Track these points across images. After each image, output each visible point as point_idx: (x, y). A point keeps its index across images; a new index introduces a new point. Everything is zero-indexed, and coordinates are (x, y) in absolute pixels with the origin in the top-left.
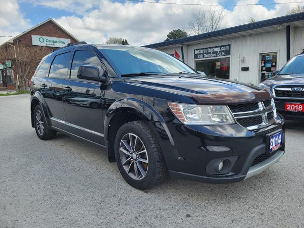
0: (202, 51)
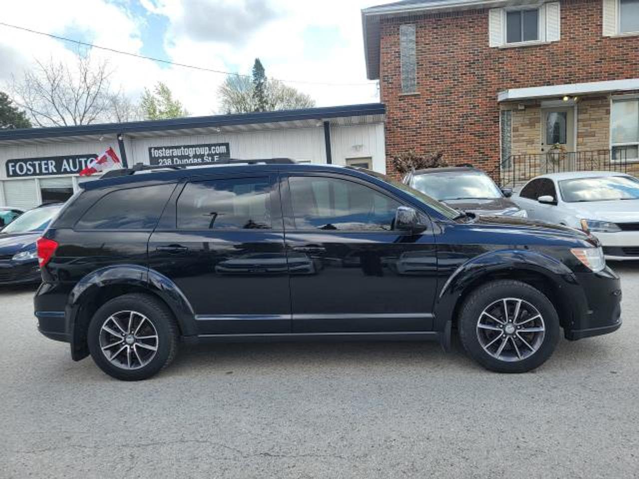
0: (168, 153)
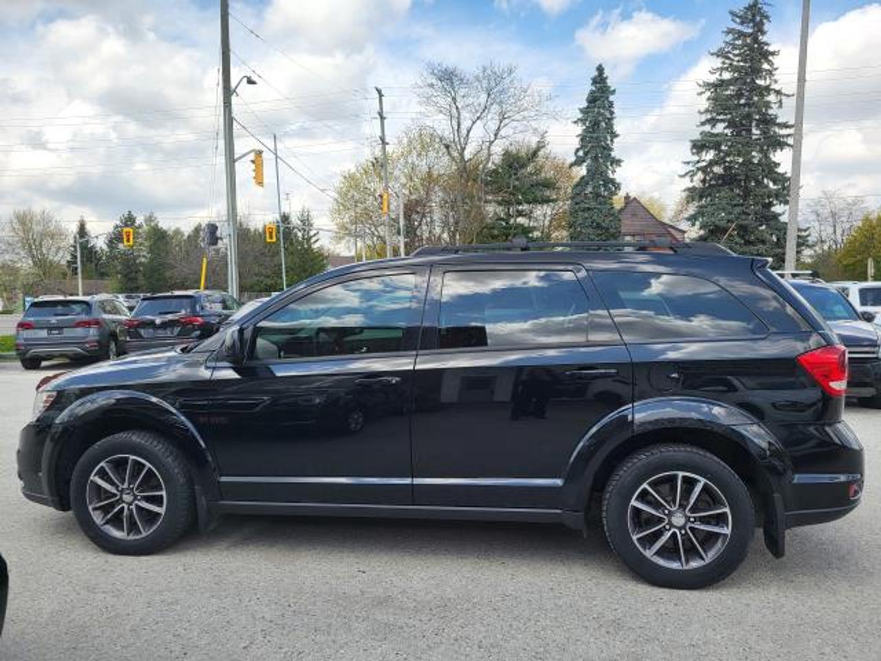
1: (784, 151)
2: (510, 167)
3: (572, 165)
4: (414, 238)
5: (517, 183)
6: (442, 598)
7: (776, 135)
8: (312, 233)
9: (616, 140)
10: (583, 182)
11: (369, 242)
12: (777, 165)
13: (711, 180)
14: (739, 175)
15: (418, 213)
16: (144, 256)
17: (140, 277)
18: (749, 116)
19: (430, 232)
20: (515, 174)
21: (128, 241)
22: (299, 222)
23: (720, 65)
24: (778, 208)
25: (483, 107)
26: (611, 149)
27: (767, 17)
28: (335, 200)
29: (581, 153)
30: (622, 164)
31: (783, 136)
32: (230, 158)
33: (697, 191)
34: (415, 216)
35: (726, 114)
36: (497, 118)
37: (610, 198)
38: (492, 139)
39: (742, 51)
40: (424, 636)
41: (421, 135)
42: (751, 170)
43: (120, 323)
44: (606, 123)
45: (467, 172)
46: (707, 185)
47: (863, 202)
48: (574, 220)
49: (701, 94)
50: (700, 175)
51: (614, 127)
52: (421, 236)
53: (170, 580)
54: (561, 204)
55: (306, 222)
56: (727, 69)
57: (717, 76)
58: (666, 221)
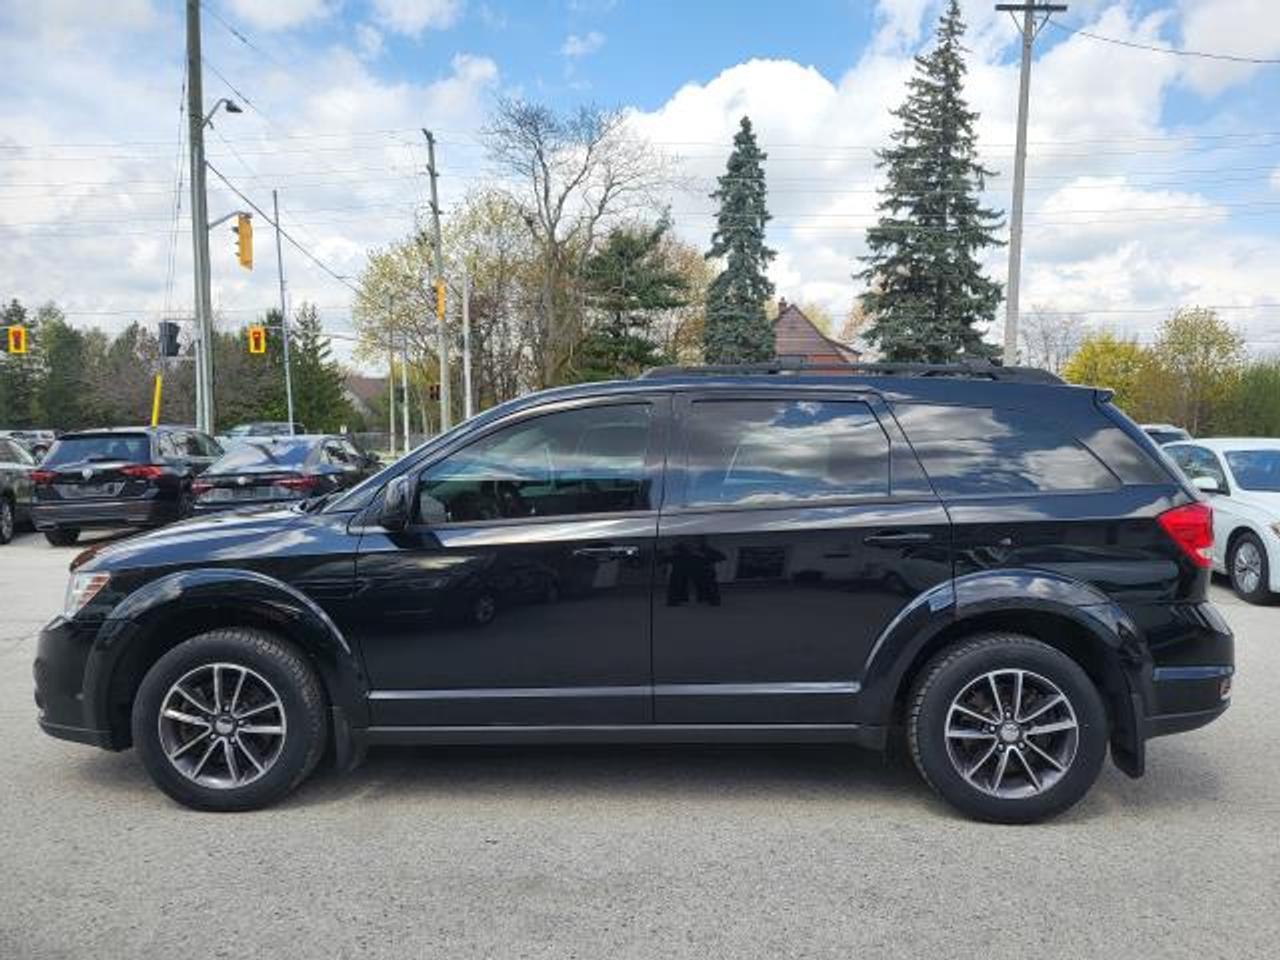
1: (986, 248)
2: (621, 254)
3: (707, 256)
4: (479, 354)
5: (630, 278)
6: (620, 874)
7: (977, 227)
8: (320, 341)
9: (768, 224)
10: (723, 280)
11: (413, 358)
12: (978, 267)
13: (893, 284)
14: (930, 278)
15: (486, 316)
16: (40, 371)
17: (34, 404)
18: (942, 199)
19: (502, 345)
20: (628, 265)
21: (17, 346)
22: (298, 324)
23: (903, 129)
24: (979, 325)
25: (582, 168)
26: (762, 237)
27: (963, 67)
28: (360, 294)
29: (720, 240)
30: (776, 257)
31: (986, 228)
32: (200, 223)
33: (877, 299)
34: (482, 321)
35: (913, 196)
36: (602, 183)
37: (761, 304)
38: (597, 213)
39: (932, 110)
40: (606, 930)
41: (489, 203)
42: (945, 273)
43: (19, 475)
44: (755, 201)
45: (557, 258)
46: (888, 290)
47: (1081, 321)
48: (712, 333)
49: (880, 165)
50: (879, 278)
51: (766, 205)
52: (491, 352)
53: (189, 871)
54: (691, 310)
55: (310, 324)
56: (912, 134)
57: (901, 142)
58: (834, 337)
